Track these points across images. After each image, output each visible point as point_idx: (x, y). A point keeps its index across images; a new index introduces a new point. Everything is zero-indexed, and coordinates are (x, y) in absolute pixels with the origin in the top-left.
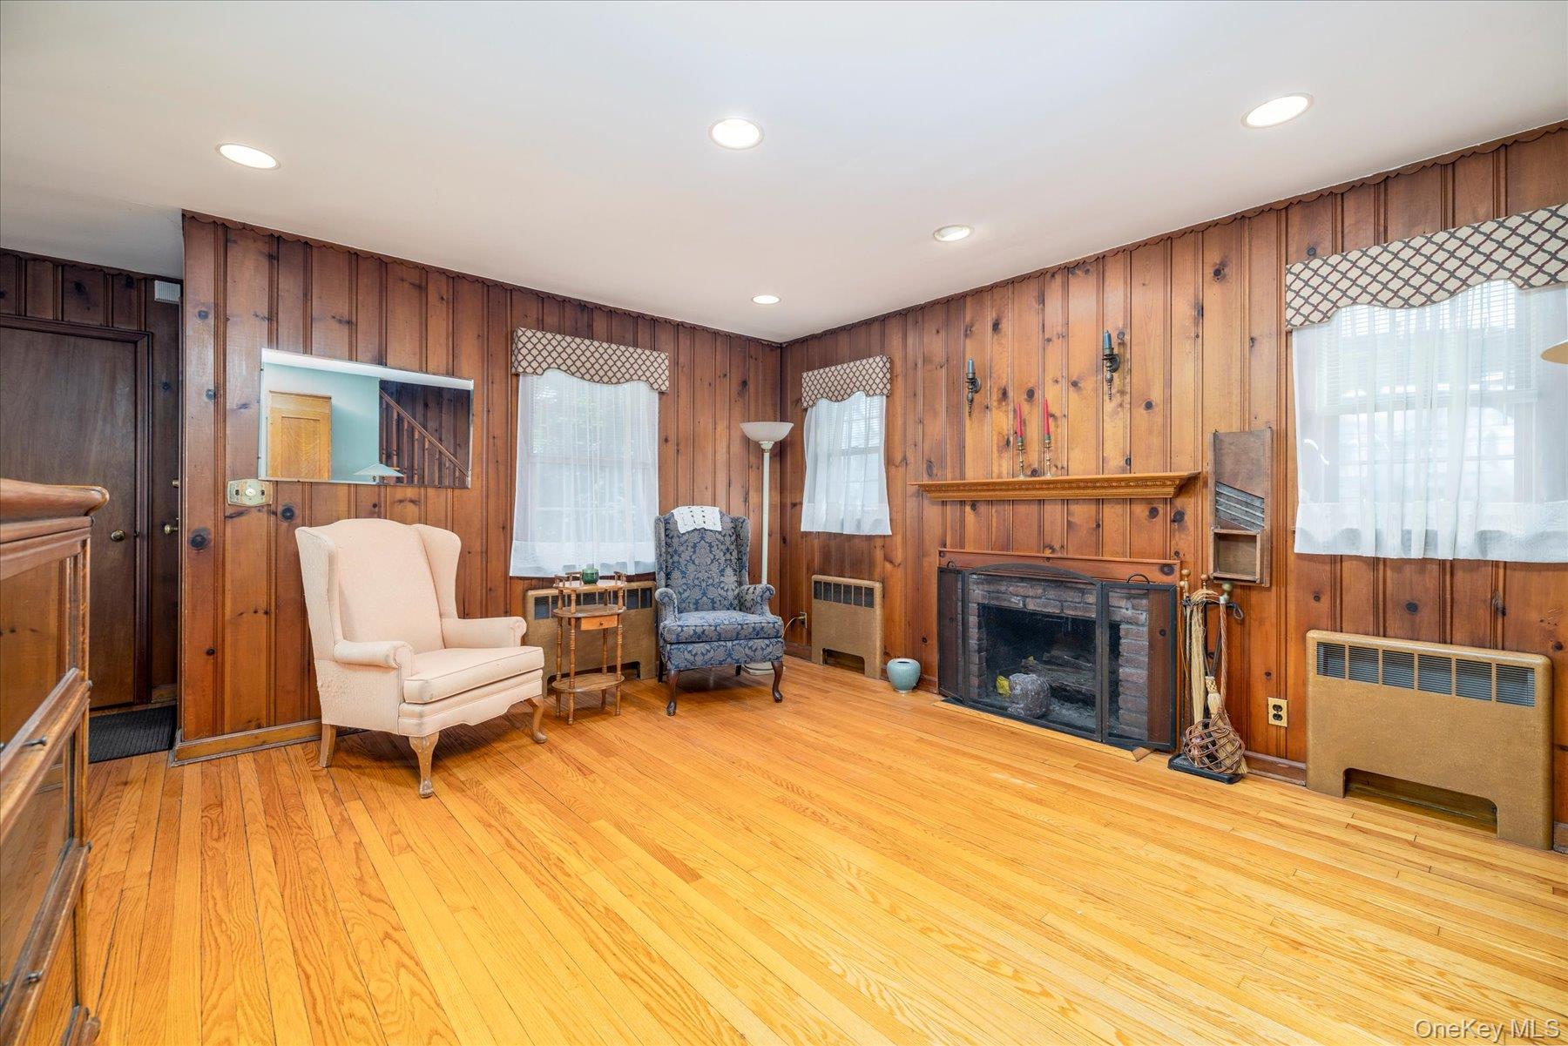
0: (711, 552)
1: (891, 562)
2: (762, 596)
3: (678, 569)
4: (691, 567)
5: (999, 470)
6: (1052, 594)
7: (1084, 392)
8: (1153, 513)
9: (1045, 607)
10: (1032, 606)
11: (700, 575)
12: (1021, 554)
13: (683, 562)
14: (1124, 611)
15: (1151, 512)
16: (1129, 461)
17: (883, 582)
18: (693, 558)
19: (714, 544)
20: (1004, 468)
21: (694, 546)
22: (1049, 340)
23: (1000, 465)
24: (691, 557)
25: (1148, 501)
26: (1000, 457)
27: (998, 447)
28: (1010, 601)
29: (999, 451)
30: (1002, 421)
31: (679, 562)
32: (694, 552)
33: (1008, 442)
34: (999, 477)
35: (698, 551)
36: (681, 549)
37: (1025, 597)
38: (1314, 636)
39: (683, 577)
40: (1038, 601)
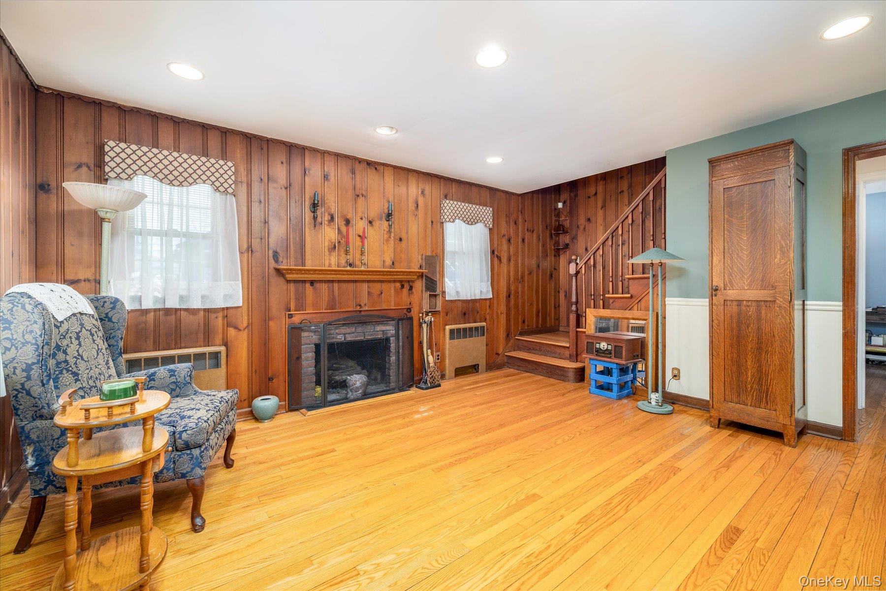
0: (94, 341)
1: (236, 328)
2: (190, 376)
3: (68, 371)
4: (82, 365)
5: (329, 262)
6: (360, 329)
7: (374, 227)
8: (403, 286)
9: (357, 337)
10: (349, 338)
11: (92, 373)
12: (344, 310)
13: (72, 361)
14: (392, 331)
15: (402, 286)
16: (393, 263)
17: (225, 344)
18: (80, 352)
19: (93, 331)
20: (333, 261)
21: (78, 338)
22: (358, 196)
23: (330, 260)
24: (78, 351)
25: (401, 281)
26: (330, 254)
27: (329, 249)
28: (336, 338)
29: (329, 251)
30: (330, 234)
31: (66, 361)
32: (80, 344)
33: (335, 247)
34: (330, 265)
35: (83, 343)
36: (65, 342)
37: (344, 334)
38: (448, 328)
39: (77, 380)
40: (353, 335)
